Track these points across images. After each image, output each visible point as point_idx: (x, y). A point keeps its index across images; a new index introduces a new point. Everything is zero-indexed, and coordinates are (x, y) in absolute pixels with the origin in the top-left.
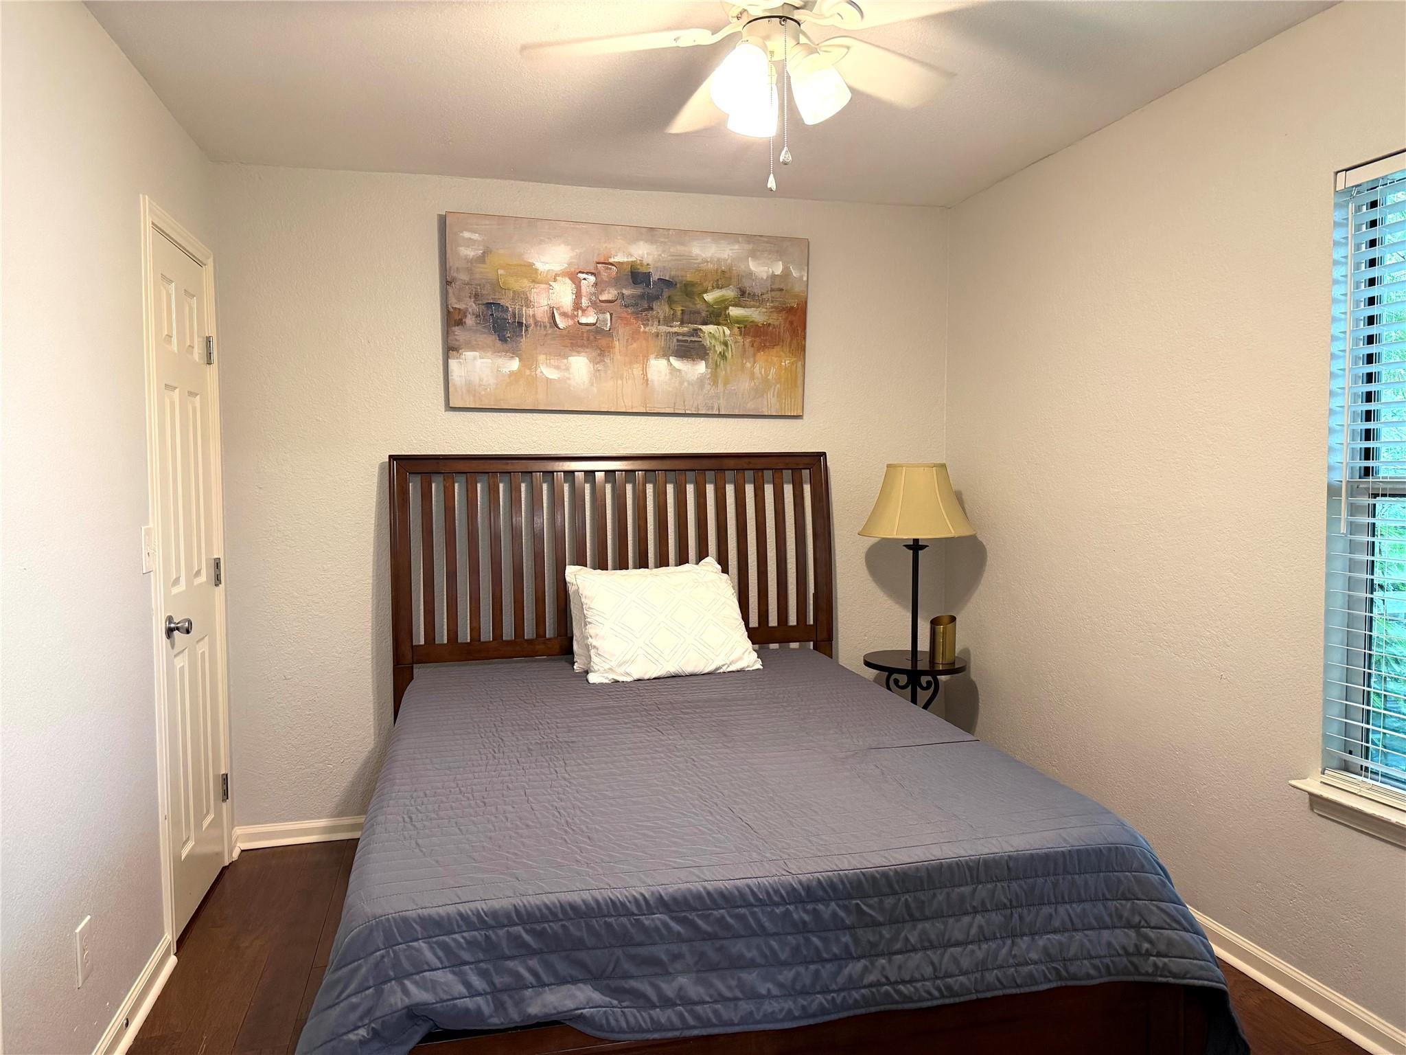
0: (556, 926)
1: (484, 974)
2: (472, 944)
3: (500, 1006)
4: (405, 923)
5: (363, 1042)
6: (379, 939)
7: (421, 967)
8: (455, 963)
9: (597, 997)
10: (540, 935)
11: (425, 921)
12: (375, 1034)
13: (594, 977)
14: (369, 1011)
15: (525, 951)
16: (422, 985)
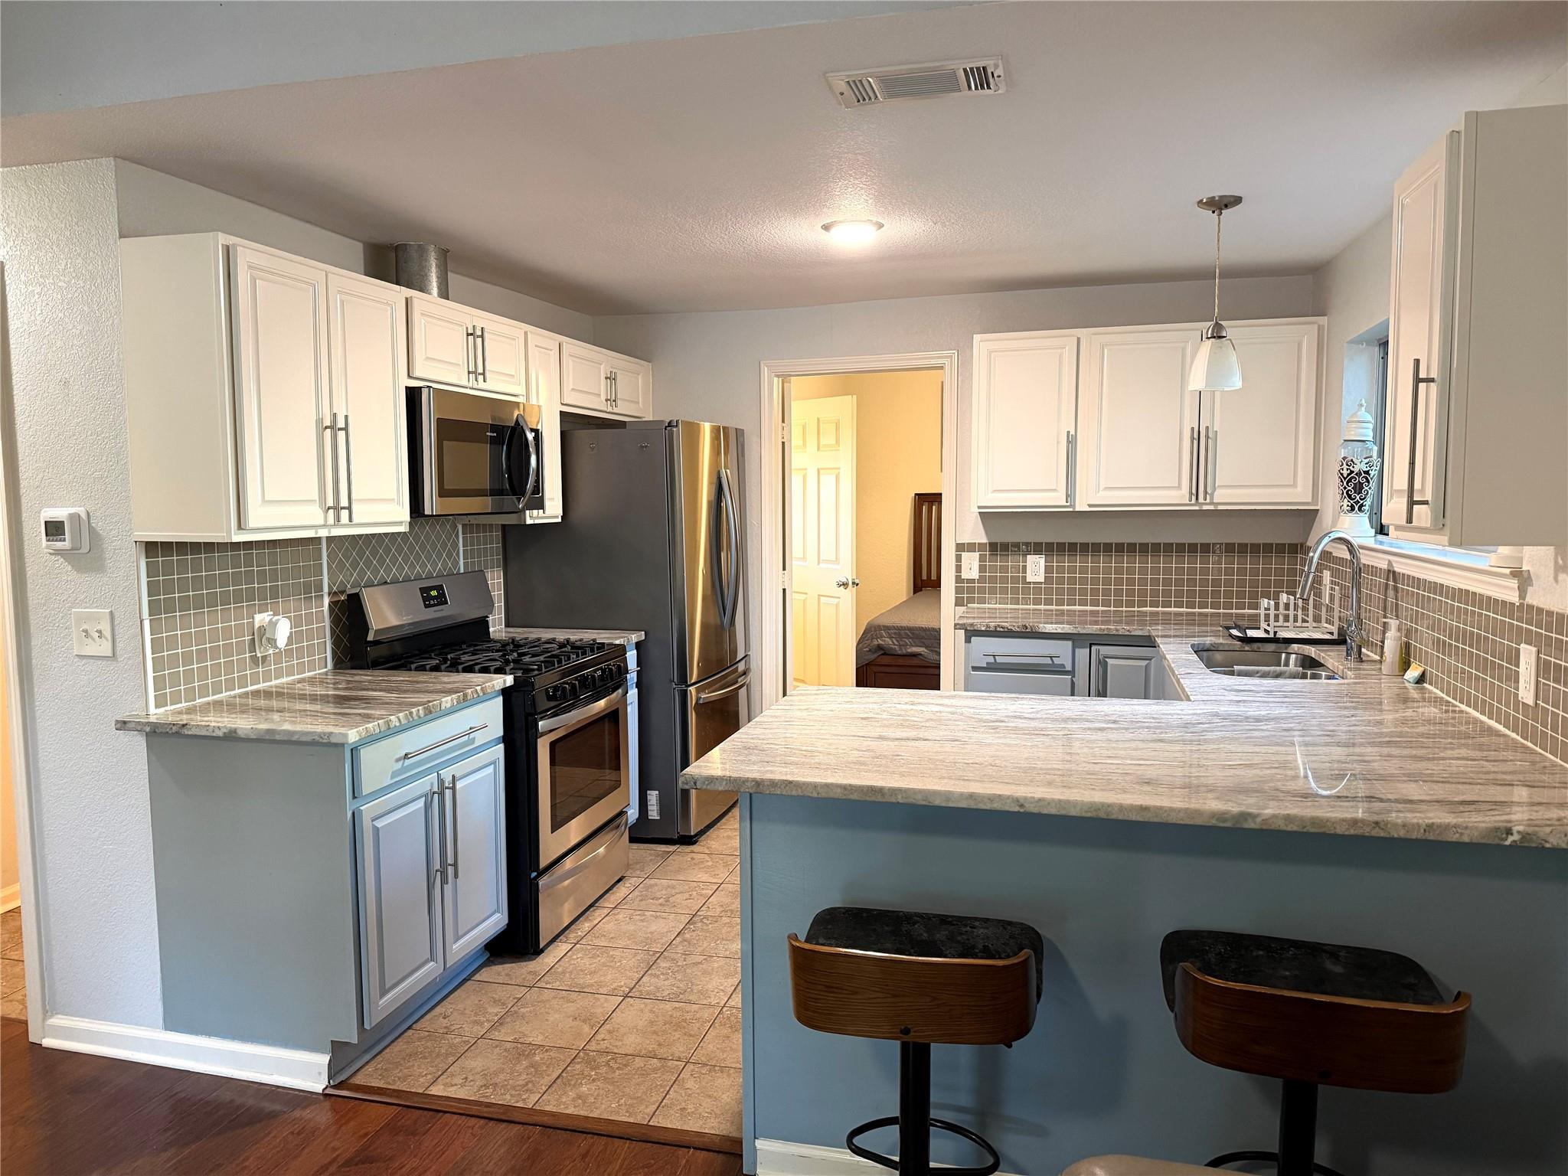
0: (917, 632)
1: (897, 641)
2: (895, 633)
3: (901, 649)
4: (879, 626)
5: (868, 651)
6: (873, 629)
7: (882, 636)
8: (891, 638)
9: (926, 651)
10: (913, 634)
11: (884, 626)
12: (870, 650)
13: (926, 647)
14: (869, 645)
15: (908, 637)
16: (882, 640)
